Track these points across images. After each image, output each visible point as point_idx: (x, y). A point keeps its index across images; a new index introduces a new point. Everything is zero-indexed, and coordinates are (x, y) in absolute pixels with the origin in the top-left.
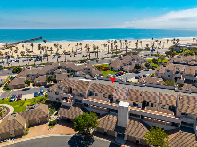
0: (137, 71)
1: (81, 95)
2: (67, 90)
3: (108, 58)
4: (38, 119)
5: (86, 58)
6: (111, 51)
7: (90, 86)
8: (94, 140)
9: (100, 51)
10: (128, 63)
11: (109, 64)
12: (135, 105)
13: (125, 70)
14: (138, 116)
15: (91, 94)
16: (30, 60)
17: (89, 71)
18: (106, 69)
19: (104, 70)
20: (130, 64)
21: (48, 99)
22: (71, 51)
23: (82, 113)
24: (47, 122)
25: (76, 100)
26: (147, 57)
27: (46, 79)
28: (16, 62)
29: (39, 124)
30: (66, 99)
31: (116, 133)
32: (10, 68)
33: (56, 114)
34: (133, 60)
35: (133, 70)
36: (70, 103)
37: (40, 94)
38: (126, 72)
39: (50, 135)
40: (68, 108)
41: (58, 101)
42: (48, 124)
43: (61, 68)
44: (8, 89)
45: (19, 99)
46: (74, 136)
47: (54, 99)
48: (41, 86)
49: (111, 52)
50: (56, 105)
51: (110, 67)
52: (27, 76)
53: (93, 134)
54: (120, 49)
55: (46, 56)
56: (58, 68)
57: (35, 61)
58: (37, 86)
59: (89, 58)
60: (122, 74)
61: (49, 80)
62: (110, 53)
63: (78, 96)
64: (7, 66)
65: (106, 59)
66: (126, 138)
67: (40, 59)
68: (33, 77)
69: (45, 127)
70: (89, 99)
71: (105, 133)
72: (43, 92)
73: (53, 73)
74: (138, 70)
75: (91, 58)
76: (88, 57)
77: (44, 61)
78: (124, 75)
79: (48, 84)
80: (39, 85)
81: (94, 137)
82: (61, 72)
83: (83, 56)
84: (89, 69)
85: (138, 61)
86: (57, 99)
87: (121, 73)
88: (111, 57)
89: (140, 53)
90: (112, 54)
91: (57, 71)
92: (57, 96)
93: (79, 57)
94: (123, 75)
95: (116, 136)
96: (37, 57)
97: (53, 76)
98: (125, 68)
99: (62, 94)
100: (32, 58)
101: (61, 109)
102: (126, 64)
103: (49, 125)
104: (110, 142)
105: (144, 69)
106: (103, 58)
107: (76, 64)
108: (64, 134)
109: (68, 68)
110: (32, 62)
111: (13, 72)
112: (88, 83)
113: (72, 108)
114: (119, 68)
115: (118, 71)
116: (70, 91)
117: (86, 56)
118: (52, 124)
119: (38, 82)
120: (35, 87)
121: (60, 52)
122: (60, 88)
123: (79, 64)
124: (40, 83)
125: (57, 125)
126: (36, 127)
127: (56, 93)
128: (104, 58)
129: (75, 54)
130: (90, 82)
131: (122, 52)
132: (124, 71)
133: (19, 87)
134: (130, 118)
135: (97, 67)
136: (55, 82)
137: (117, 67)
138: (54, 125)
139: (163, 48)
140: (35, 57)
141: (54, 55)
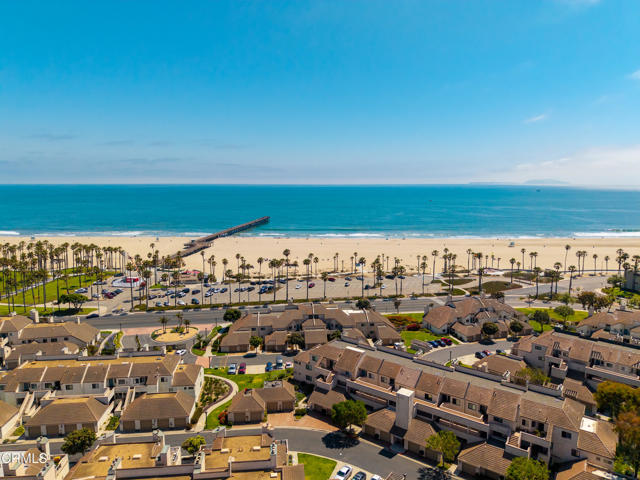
0: (489, 339)
1: (347, 374)
2: (325, 363)
3: (430, 295)
4: (280, 403)
5: (371, 293)
6: (445, 274)
7: (362, 360)
8: (359, 442)
9: (412, 275)
10: (469, 317)
11: (424, 316)
12: (427, 398)
13: (459, 335)
14: (429, 415)
15: (363, 374)
16: (250, 290)
17: (372, 329)
18: (415, 328)
19: (409, 329)
20: (474, 320)
21: (292, 377)
22: (340, 269)
23: (345, 400)
24: (292, 410)
25: (339, 382)
26: (536, 301)
27: (286, 339)
28: (222, 292)
29: (280, 412)
30: (323, 377)
31: (392, 436)
32: (214, 307)
33: (306, 401)
34: (482, 310)
35: (477, 335)
36: (329, 384)
37: (275, 368)
38: (461, 339)
39: (297, 428)
40: (325, 392)
41: (309, 382)
42: (294, 412)
43: (317, 317)
44: (220, 352)
45: (242, 372)
46: (330, 434)
47: (302, 378)
48: (275, 351)
49: (443, 280)
50: (306, 388)
51: (425, 324)
52: (253, 329)
53: (358, 435)
54: (468, 271)
55: (282, 280)
56: (311, 317)
57: (260, 293)
58: (269, 351)
59: (379, 294)
60: (449, 343)
61: (291, 341)
62: (439, 282)
63: (342, 374)
64: (207, 302)
65: (424, 298)
66: (406, 447)
67: (270, 288)
68: (262, 332)
69: (289, 416)
70: (359, 381)
71: (377, 436)
72: (281, 364)
73: (299, 328)
74: (492, 336)
75: (386, 293)
76: (377, 292)
77: (281, 295)
78: (453, 345)
79: (289, 349)
80: (272, 349)
81: (360, 439)
82: (314, 327)
83: (367, 287)
84: (372, 325)
85: (495, 315)
86: (308, 378)
87: (445, 340)
88: (438, 294)
89: (525, 286)
90: (443, 285)
91: (308, 323)
92: (308, 373)
93: (355, 289)
94: (450, 345)
95: (392, 442)
96: (264, 283)
97: (299, 333)
98: (458, 328)
99: (318, 368)
100: (252, 283)
101: (315, 393)
102: (464, 321)
103: (295, 415)
104: (382, 448)
105: (509, 336)
106: (414, 296)
107: (345, 311)
108: (316, 430)
109: (330, 320)
110: (254, 296)
111: (226, 319)
112: (359, 354)
113: (331, 393)
114: (445, 327)
115: (441, 335)
116: (330, 365)
117: (374, 287)
118: (300, 414)
119: (271, 343)
120: (266, 353)
121: (314, 271)
122: (314, 359)
123: (351, 311)
124: (274, 346)
125: (306, 417)
126: (276, 415)
127: (308, 367)
128: (417, 296)
129: (348, 277)
130: (362, 354)
131: (471, 280)
132: (456, 336)
133: (238, 349)
134: (416, 418)
135: (392, 319)
136: (303, 346)
137: (440, 325)
138: (303, 415)
139: (604, 273)
140: (258, 283)
141: (300, 278)
